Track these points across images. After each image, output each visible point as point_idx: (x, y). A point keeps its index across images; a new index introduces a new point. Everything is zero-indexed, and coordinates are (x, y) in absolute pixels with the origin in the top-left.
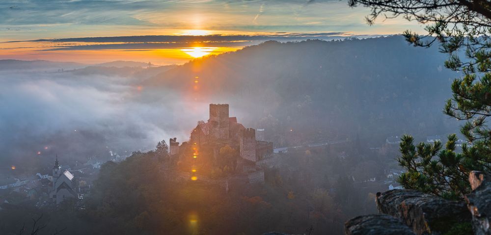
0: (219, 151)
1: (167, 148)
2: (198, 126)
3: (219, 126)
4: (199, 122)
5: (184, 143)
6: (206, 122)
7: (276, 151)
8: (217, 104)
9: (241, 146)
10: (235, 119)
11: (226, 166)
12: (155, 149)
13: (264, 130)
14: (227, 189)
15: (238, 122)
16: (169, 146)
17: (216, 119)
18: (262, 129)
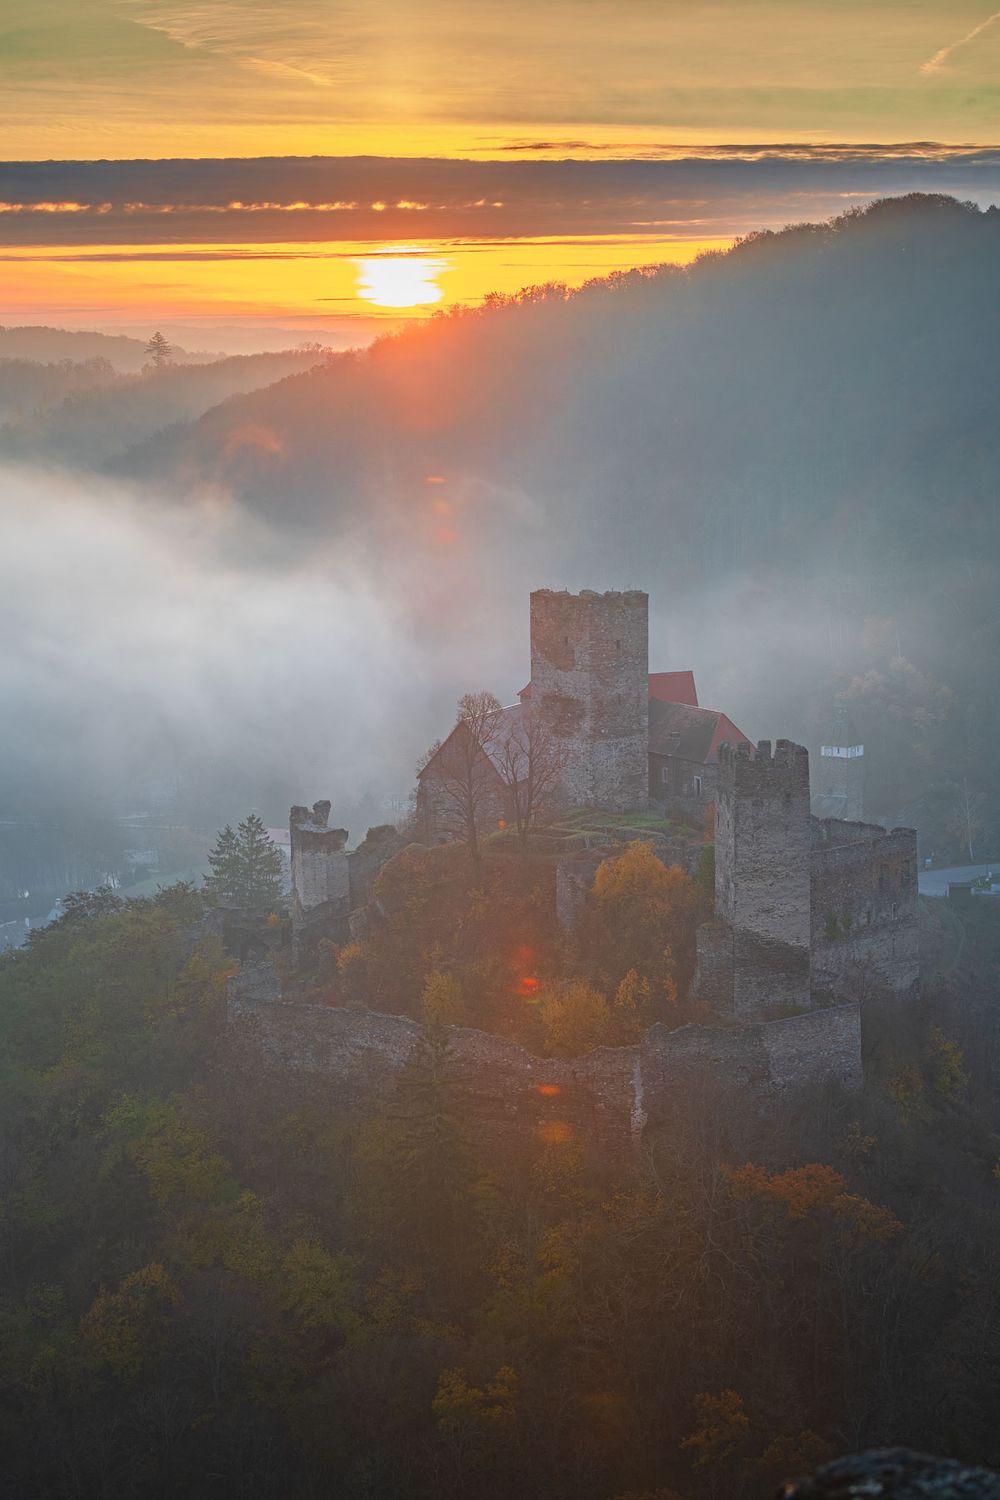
0: (590, 883)
1: (273, 863)
2: (462, 725)
3: (587, 724)
4: (468, 702)
5: (373, 835)
6: (510, 701)
7: (932, 885)
8: (575, 592)
9: (720, 851)
10: (683, 682)
11: (632, 975)
12: (200, 874)
13: (860, 751)
14: (639, 1117)
15: (709, 699)
16: (287, 850)
17: (576, 683)
18: (851, 744)
